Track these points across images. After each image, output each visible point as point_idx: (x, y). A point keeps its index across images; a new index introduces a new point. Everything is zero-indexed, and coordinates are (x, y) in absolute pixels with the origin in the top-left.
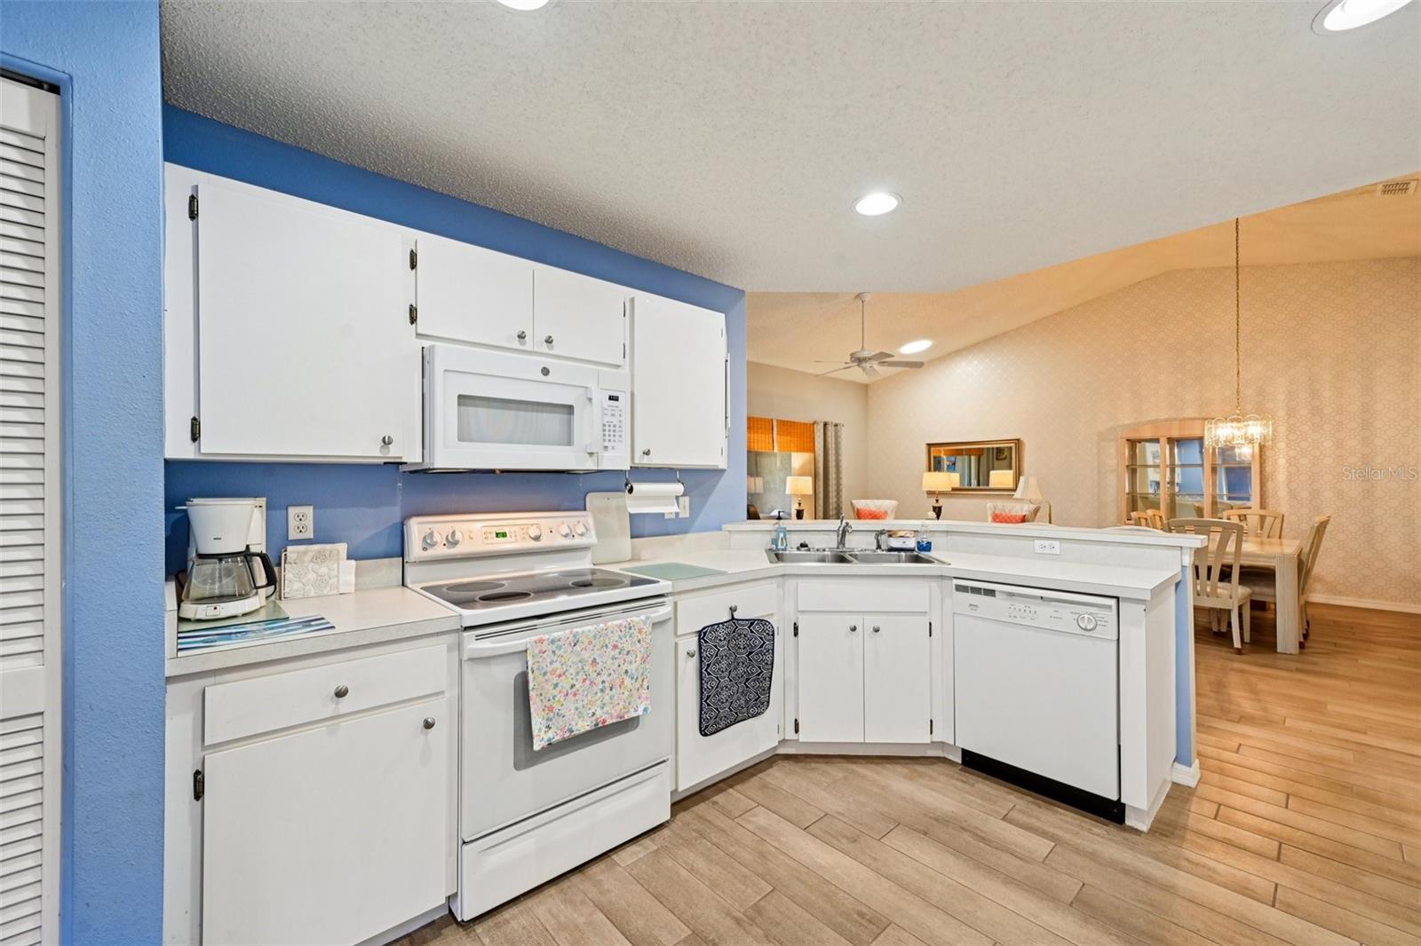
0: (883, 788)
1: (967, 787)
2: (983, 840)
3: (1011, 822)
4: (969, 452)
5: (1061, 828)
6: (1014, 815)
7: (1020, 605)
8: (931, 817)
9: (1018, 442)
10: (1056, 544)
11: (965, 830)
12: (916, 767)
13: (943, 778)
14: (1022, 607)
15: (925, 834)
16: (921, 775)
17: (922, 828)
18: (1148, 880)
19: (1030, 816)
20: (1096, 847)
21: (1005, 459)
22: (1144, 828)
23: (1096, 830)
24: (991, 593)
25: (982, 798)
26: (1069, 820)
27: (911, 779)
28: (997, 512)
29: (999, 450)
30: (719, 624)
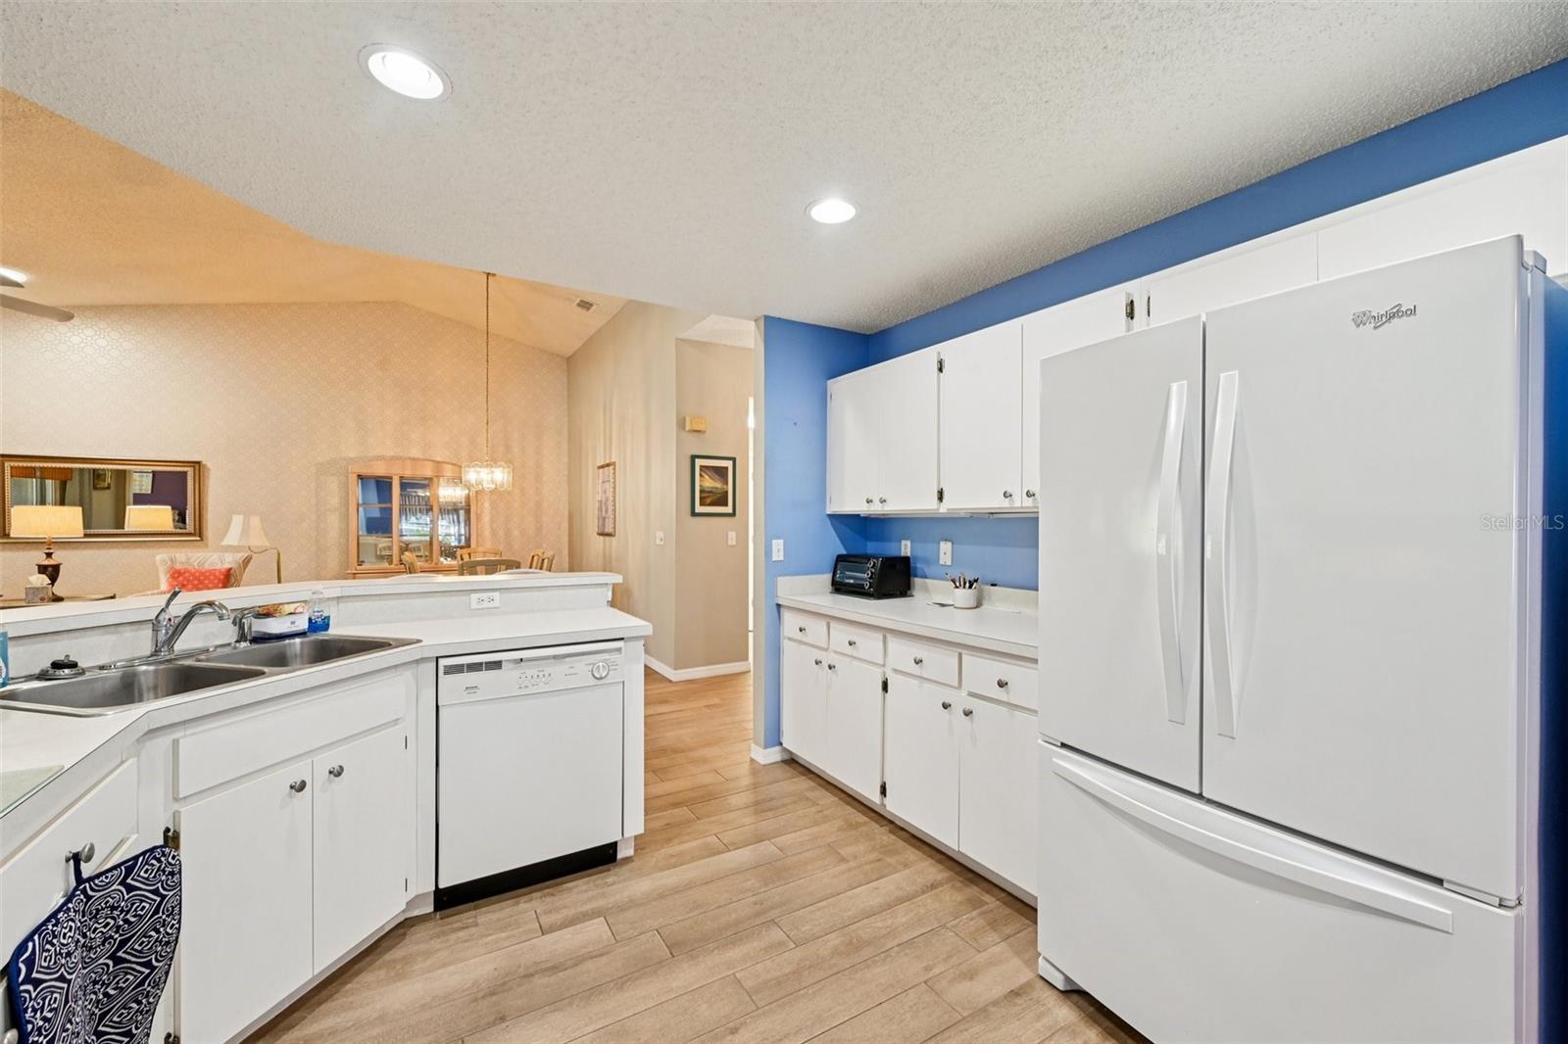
0: (382, 1018)
1: (473, 930)
2: (555, 969)
3: (552, 929)
4: (44, 474)
5: (590, 899)
6: (546, 920)
7: (531, 671)
8: (483, 997)
9: (197, 465)
10: (496, 595)
11: (529, 976)
12: (388, 957)
13: (436, 944)
14: (534, 672)
15: (503, 1019)
16: (406, 960)
17: (491, 1019)
18: (677, 890)
19: (557, 910)
20: (626, 894)
21: (108, 488)
22: (630, 852)
23: (610, 880)
24: (497, 665)
25: (503, 929)
26: (584, 887)
27: (401, 977)
28: (178, 566)
29: (97, 475)
30: (54, 915)
